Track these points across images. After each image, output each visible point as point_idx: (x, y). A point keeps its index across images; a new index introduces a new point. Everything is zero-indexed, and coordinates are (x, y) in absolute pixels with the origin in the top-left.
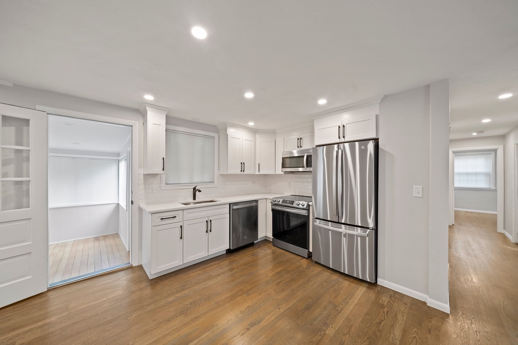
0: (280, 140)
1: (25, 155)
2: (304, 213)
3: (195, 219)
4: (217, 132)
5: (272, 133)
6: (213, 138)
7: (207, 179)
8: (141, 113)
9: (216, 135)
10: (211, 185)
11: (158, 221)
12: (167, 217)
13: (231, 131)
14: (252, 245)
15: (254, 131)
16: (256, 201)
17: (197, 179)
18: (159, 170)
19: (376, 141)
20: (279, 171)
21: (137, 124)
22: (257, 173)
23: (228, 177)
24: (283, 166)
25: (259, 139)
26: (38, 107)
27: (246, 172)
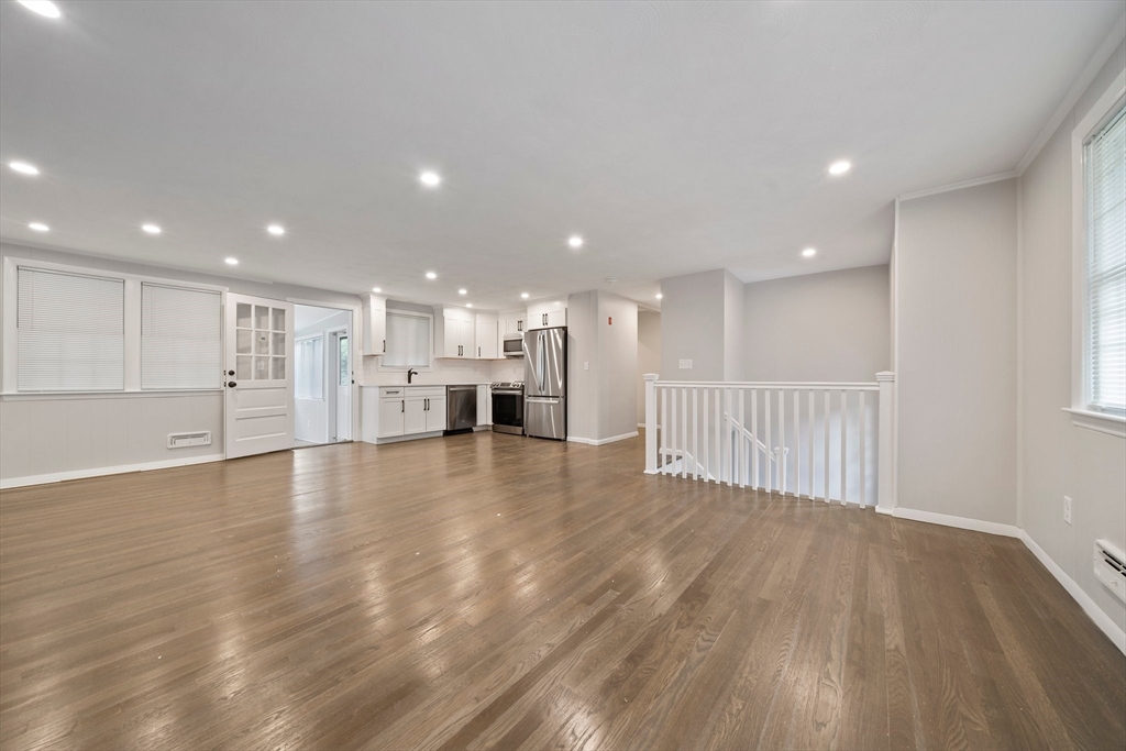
0: (502, 322)
1: (280, 337)
2: (518, 393)
3: (414, 397)
4: (433, 313)
5: (495, 314)
6: (428, 319)
7: (421, 362)
8: (362, 298)
9: (431, 316)
10: (426, 370)
11: (385, 394)
12: (392, 391)
13: (448, 313)
14: (470, 431)
15: (474, 312)
16: (475, 386)
17: (411, 363)
18: (380, 351)
19: (565, 329)
20: (502, 355)
21: (357, 309)
22: (478, 358)
23: (445, 361)
24: (505, 351)
25: (480, 319)
26: (288, 299)
27: (464, 356)
